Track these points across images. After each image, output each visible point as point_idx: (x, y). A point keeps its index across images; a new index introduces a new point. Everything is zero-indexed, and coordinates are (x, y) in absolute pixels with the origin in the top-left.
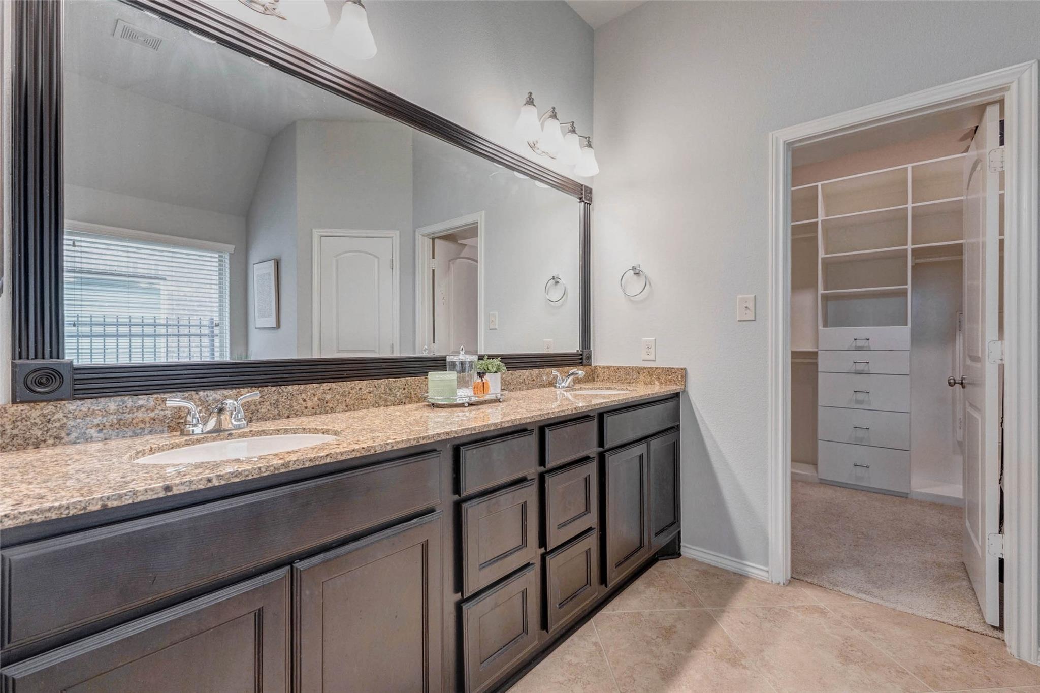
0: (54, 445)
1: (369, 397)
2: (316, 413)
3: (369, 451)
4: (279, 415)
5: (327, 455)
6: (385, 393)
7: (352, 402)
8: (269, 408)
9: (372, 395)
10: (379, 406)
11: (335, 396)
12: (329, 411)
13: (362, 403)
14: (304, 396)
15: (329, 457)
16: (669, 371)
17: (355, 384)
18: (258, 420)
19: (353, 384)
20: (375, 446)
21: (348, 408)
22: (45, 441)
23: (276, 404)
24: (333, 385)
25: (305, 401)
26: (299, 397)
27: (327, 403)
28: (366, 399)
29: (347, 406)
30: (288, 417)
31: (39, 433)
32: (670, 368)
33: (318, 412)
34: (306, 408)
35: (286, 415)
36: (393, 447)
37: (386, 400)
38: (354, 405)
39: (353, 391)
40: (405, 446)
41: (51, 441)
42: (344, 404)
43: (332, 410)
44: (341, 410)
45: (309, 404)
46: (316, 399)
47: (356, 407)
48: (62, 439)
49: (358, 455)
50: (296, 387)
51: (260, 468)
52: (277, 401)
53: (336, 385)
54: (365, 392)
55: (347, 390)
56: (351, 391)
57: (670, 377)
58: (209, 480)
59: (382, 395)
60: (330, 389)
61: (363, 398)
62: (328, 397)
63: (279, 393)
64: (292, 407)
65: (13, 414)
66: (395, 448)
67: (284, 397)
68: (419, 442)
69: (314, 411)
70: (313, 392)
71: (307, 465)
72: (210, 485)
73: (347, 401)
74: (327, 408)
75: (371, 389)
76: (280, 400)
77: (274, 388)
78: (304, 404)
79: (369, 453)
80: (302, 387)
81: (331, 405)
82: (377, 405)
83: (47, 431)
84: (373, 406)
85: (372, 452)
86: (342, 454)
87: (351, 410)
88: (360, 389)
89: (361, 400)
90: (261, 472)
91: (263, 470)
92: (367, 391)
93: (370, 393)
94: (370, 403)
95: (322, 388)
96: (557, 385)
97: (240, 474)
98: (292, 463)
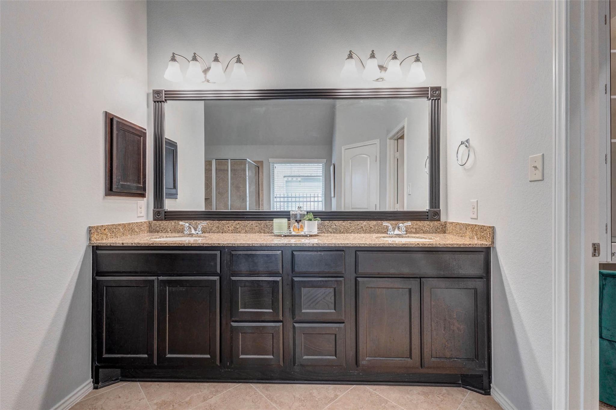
0: (161, 233)
1: (256, 228)
2: (233, 233)
3: (182, 244)
4: (219, 231)
5: (166, 243)
6: (264, 227)
7: (248, 230)
8: (215, 228)
9: (257, 227)
10: (261, 233)
11: (241, 226)
12: (238, 232)
13: (253, 230)
14: (228, 225)
15: (166, 244)
16: (482, 228)
17: (250, 222)
18: (212, 232)
19: (249, 222)
20: (184, 243)
21: (246, 232)
22: (159, 231)
23: (218, 227)
24: (240, 222)
25: (228, 227)
26: (226, 226)
27: (237, 229)
28: (254, 229)
29: (246, 231)
30: (222, 233)
31: (158, 229)
32: (483, 226)
33: (234, 232)
34: (229, 230)
35: (222, 232)
36: (192, 245)
37: (264, 230)
38: (249, 231)
39: (249, 225)
40: (197, 245)
41: (160, 232)
42: (245, 230)
43: (240, 232)
44: (243, 232)
45: (230, 229)
46: (233, 227)
47: (250, 232)
48: (163, 231)
49: (177, 245)
50: (225, 221)
51: (145, 243)
52: (218, 226)
53: (241, 222)
54: (254, 226)
55: (246, 224)
56: (248, 225)
57: (483, 234)
58: (132, 244)
59: (262, 228)
60: (238, 223)
61: (253, 228)
62: (238, 227)
63: (219, 223)
64: (224, 229)
65: (154, 223)
66: (193, 245)
67: (221, 225)
68: (204, 245)
69: (232, 231)
70: (232, 224)
71: (159, 245)
72: (132, 245)
73: (246, 229)
74: (237, 231)
75: (257, 225)
76: (219, 226)
77: (217, 221)
78: (228, 229)
79: (181, 245)
80: (228, 222)
81: (239, 230)
82: (260, 232)
83: (160, 229)
84: (258, 232)
85: (183, 245)
86: (171, 244)
87: (247, 233)
88: (252, 224)
89: (252, 229)
90: (145, 245)
91: (146, 244)
92: (255, 225)
93: (257, 226)
94: (257, 231)
95: (235, 223)
96: (389, 232)
97: (140, 244)
98: (154, 244)
